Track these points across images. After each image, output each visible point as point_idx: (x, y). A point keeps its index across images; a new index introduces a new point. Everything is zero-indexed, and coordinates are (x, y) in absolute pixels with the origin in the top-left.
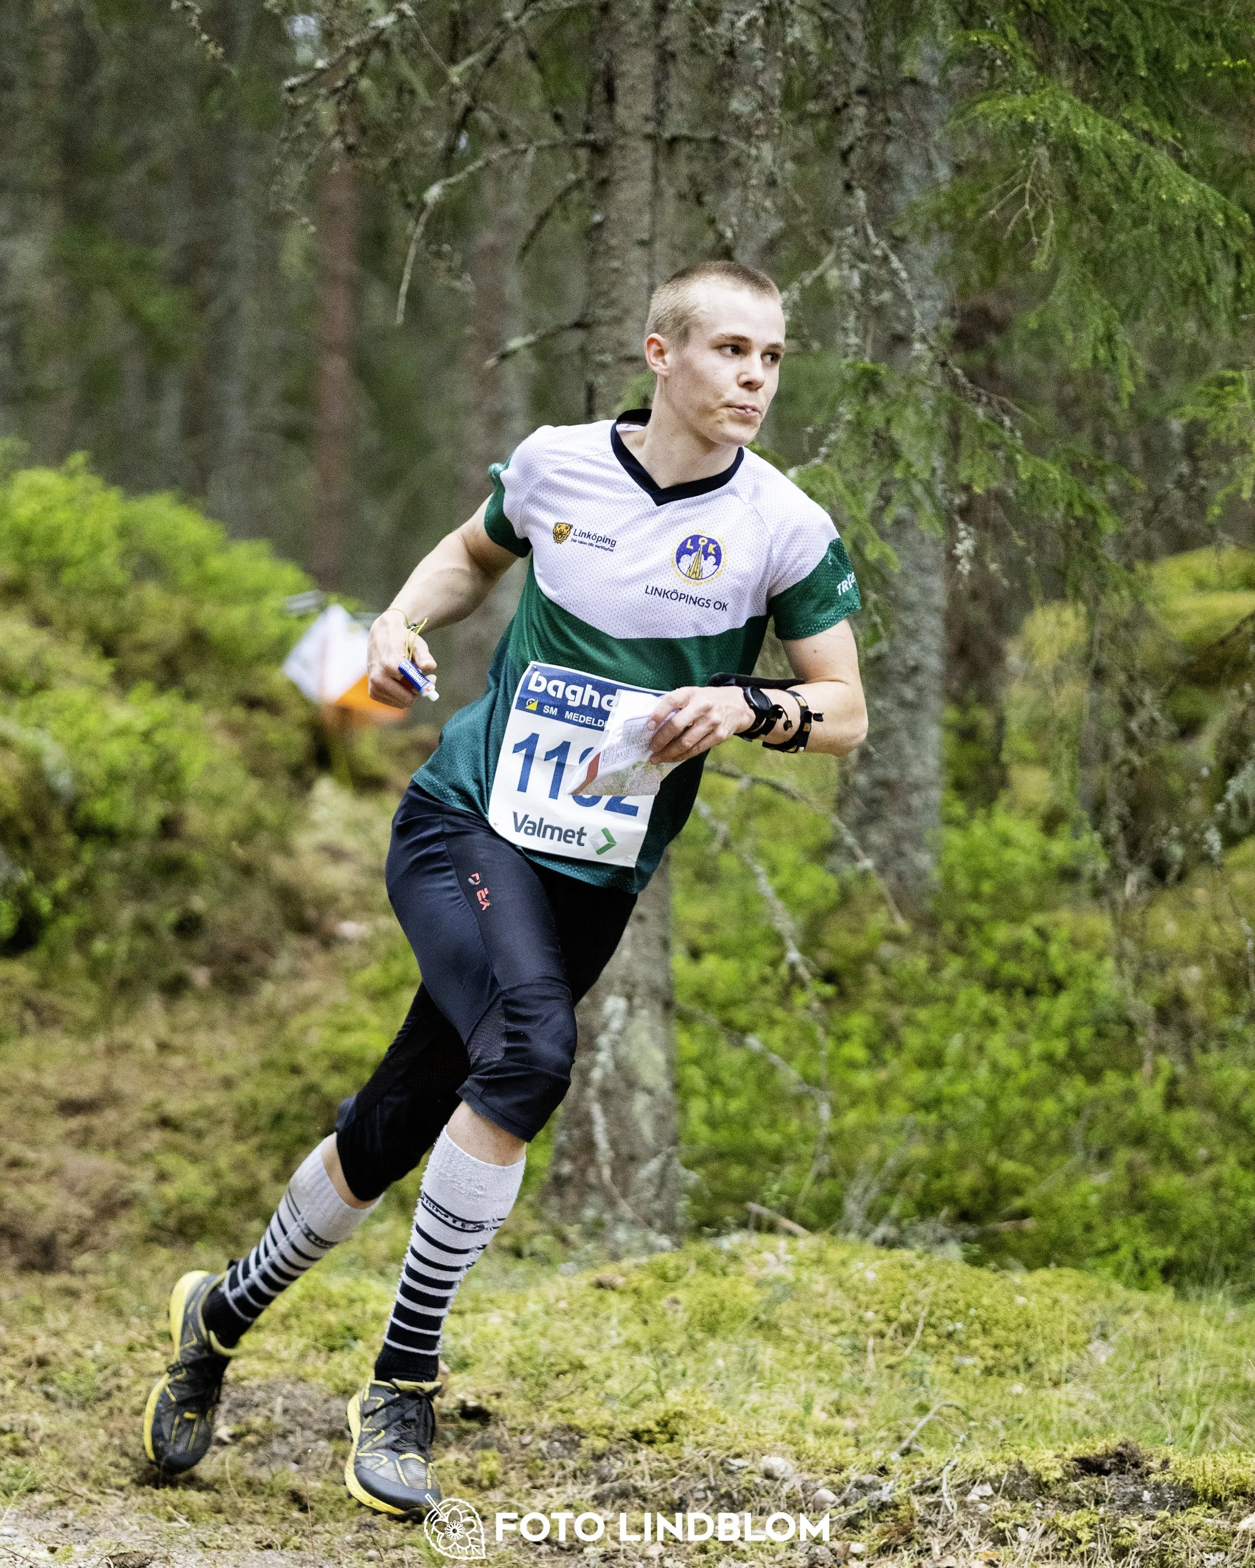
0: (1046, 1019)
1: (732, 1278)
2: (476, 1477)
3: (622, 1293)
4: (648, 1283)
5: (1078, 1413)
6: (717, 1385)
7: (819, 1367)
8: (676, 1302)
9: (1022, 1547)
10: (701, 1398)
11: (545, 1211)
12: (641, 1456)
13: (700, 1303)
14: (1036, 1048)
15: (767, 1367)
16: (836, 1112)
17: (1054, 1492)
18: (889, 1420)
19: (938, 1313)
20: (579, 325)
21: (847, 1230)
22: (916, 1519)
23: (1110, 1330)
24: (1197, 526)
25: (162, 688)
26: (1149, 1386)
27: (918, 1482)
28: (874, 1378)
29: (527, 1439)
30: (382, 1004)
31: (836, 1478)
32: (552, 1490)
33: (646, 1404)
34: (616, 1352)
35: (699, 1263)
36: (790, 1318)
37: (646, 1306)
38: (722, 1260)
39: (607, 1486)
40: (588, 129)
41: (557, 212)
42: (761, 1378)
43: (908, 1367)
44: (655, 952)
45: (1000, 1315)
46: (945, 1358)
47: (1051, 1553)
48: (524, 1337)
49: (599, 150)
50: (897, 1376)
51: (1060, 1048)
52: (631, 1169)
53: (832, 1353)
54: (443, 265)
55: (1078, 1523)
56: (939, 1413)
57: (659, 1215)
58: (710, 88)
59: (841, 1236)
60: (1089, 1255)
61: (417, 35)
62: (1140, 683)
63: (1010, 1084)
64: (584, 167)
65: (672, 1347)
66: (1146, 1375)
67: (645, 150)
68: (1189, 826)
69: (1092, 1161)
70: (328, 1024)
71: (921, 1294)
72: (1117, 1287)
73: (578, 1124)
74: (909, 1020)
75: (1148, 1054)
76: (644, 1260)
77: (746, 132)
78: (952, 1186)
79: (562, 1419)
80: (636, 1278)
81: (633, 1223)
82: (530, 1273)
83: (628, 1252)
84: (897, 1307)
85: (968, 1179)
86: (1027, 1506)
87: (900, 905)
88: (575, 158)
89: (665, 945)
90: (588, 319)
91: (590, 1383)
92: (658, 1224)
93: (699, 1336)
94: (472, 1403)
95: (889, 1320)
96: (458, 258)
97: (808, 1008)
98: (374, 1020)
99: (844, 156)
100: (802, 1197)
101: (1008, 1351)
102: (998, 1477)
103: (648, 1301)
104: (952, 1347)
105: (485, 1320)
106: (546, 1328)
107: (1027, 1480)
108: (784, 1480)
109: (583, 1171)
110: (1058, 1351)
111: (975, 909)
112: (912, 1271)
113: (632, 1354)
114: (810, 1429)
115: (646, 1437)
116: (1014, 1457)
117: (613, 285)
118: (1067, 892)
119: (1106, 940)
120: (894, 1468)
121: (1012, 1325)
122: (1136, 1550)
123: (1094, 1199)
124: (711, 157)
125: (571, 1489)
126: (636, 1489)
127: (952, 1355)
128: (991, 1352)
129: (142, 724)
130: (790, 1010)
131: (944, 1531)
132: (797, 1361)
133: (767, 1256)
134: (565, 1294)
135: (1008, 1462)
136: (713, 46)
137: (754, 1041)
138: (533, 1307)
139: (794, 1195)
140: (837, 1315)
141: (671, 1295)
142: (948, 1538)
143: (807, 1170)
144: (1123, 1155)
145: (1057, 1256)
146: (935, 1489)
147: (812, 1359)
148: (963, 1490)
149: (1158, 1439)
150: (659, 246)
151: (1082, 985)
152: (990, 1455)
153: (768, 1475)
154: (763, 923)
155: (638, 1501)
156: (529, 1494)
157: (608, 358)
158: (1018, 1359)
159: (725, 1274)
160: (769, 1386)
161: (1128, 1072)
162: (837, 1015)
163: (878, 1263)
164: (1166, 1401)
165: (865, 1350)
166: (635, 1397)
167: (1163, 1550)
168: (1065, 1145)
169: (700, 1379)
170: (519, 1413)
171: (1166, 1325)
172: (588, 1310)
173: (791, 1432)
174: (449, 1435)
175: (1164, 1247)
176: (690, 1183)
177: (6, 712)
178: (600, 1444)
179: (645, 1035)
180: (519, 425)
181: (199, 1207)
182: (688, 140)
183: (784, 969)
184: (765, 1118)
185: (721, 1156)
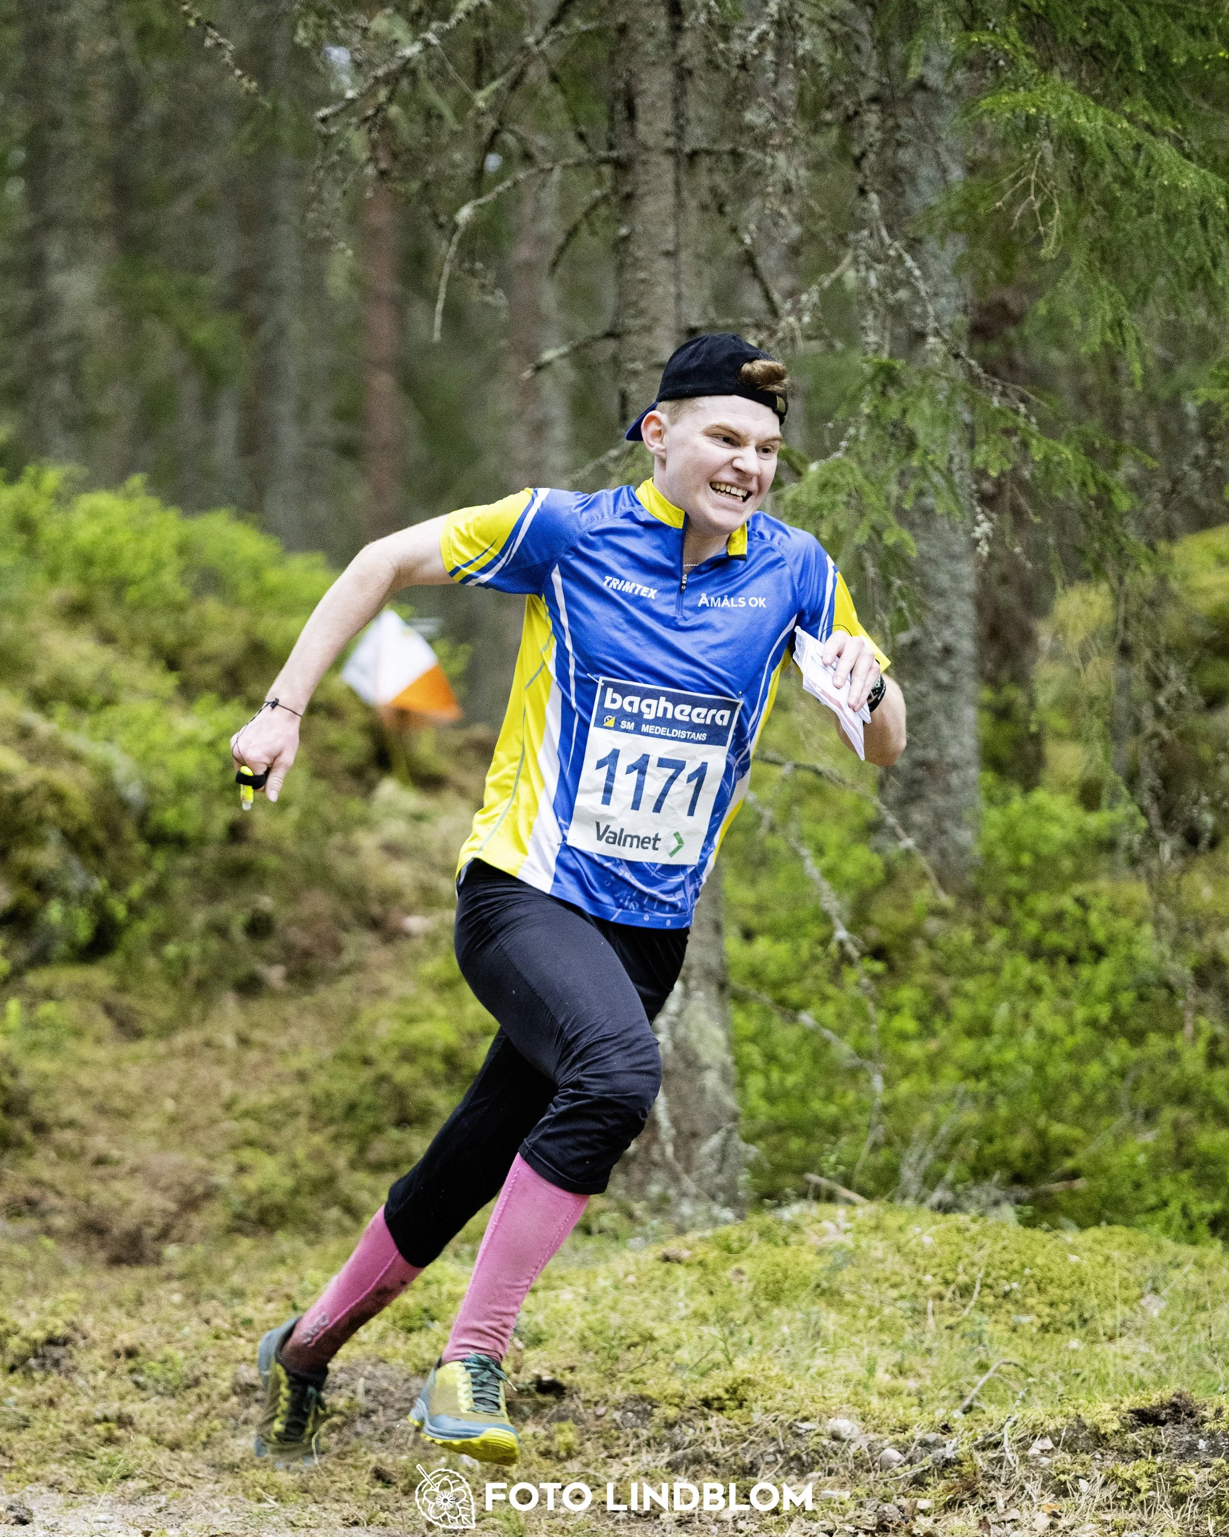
0: (1089, 985)
1: (794, 1247)
2: (554, 1449)
3: (688, 1265)
4: (713, 1255)
5: (1134, 1365)
6: (783, 1351)
7: (881, 1330)
8: (740, 1272)
9: (1084, 1498)
10: (767, 1364)
12: (711, 1423)
13: (764, 1273)
14: (1080, 1014)
15: (831, 1332)
16: (889, 1082)
17: (1112, 1444)
18: (950, 1380)
19: (994, 1274)
20: (610, 335)
21: (904, 1197)
22: (980, 1474)
23: (1160, 1284)
24: (1215, 504)
25: (225, 698)
26: (1201, 1337)
27: (980, 1439)
28: (935, 1338)
29: (601, 1410)
30: (447, 995)
31: (901, 1437)
32: (627, 1459)
33: (715, 1373)
34: (684, 1323)
35: (761, 1235)
36: (851, 1284)
37: (711, 1278)
38: (783, 1231)
39: (680, 1452)
40: (611, 147)
41: (584, 227)
42: (825, 1343)
43: (967, 1327)
44: (708, 934)
45: (1055, 1274)
46: (1003, 1317)
47: (1111, 1502)
48: (595, 1312)
49: (622, 166)
50: (957, 1336)
51: (1104, 1012)
52: (693, 1146)
53: (892, 1317)
54: (476, 282)
55: (1137, 1473)
56: (998, 1371)
57: (721, 1188)
58: (727, 103)
59: (898, 1203)
60: (1138, 1212)
61: (442, 62)
62: (1165, 658)
63: (1056, 1049)
64: (609, 184)
65: (738, 1315)
66: (1198, 1327)
67: (667, 164)
68: (1218, 795)
69: (1139, 1121)
70: (397, 1015)
71: (977, 1256)
72: (1167, 1242)
74: (956, 991)
75: (1189, 1015)
76: (708, 1233)
77: (762, 142)
78: (1004, 1151)
79: (634, 1390)
80: (701, 1251)
81: (697, 1197)
82: (599, 1250)
83: (693, 1225)
84: (954, 1270)
85: (1019, 1143)
86: (1087, 1457)
87: (942, 882)
88: (600, 174)
89: (719, 927)
90: (619, 330)
91: (661, 1355)
92: (721, 1197)
93: (764, 1304)
94: (546, 1377)
95: (947, 1283)
96: (491, 276)
97: (858, 984)
99: (857, 162)
100: (859, 1166)
101: (1064, 1308)
102: (1058, 1431)
103: (714, 1273)
104: (1010, 1307)
105: (557, 1296)
106: (616, 1302)
107: (1085, 1433)
108: (851, 1441)
109: (648, 1148)
110: (1111, 1306)
111: (1015, 882)
112: (967, 1235)
113: (700, 1324)
114: (874, 1391)
115: (716, 1404)
116: (1072, 1411)
117: (641, 295)
118: (1104, 861)
119: (1145, 907)
120: (957, 1426)
121: (1067, 1282)
122: (1194, 1497)
123: (1142, 1159)
124: (731, 168)
125: (646, 1457)
126: (708, 1455)
127: (1009, 1314)
128: (1047, 1310)
129: (207, 734)
130: (841, 987)
131: (1007, 1486)
132: (860, 1325)
133: (827, 1225)
134: (633, 1268)
135: (1067, 1416)
136: (727, 62)
137: (806, 1018)
138: (603, 1282)
139: (851, 1165)
140: (895, 1279)
141: (735, 1266)
142: (1012, 1492)
143: (863, 1140)
144: (1169, 1113)
145: (1108, 1214)
146: (997, 1445)
147: (874, 1322)
148: (1024, 1444)
149: (1212, 1388)
150: (685, 256)
151: (1122, 950)
152: (1049, 1409)
153: (835, 1437)
154: (810, 905)
155: (711, 1466)
156: (605, 1464)
157: (639, 366)
158: (1074, 1316)
159: (786, 1244)
160: (832, 1351)
161: (1170, 1033)
162: (887, 989)
163: (934, 1228)
164: (1219, 1350)
165: (925, 1313)
166: (704, 1365)
167: (1220, 1496)
168: (1112, 1106)
169: (766, 1346)
170: (593, 1385)
171: (1216, 1277)
172: (656, 1283)
173: (856, 1394)
174: (526, 1409)
175: (1212, 1201)
176: (751, 1157)
177: (76, 727)
178: (672, 1413)
179: (702, 1017)
180: (560, 432)
181: (279, 1197)
182: (708, 153)
183: (833, 947)
184: (821, 1091)
185: (780, 1129)
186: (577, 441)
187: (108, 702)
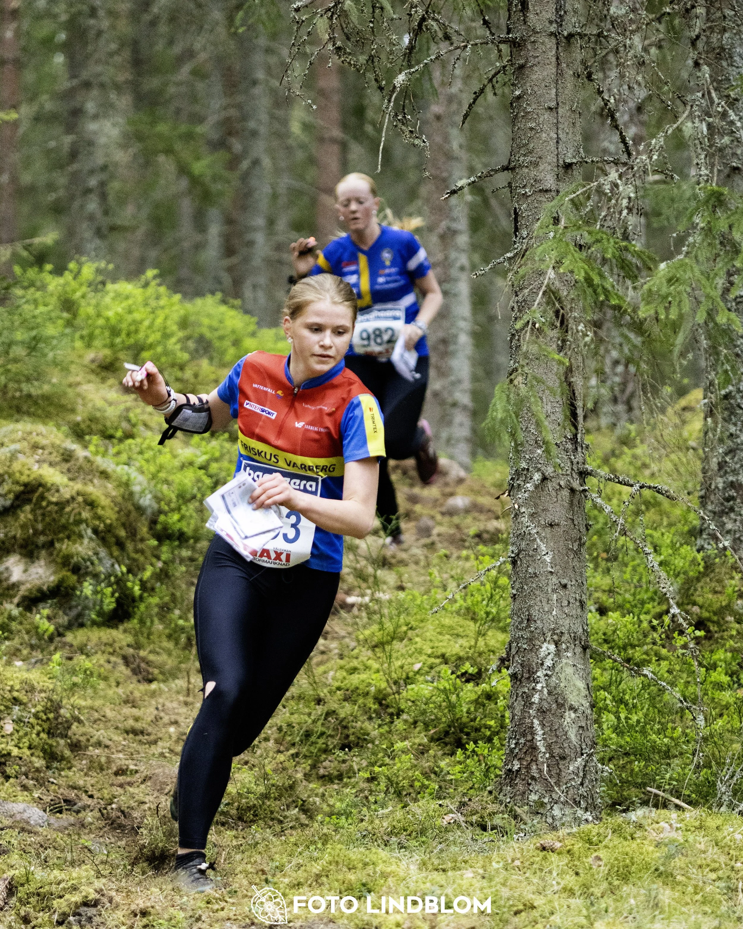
1: (639, 841)
3: (560, 854)
4: (578, 846)
6: (630, 918)
7: (703, 903)
8: (598, 859)
11: (501, 797)
13: (616, 859)
15: (666, 904)
16: (709, 720)
20: (506, 168)
21: (720, 805)
34: (557, 896)
35: (614, 832)
37: (577, 863)
38: (630, 829)
40: (509, 31)
41: (488, 90)
42: (662, 912)
44: (575, 610)
48: (490, 887)
49: (516, 45)
52: (563, 766)
53: (713, 893)
65: (597, 891)
67: (550, 44)
70: (341, 668)
73: (524, 735)
76: (575, 830)
83: (563, 824)
89: (582, 605)
90: (512, 165)
91: (540, 920)
92: (584, 804)
93: (616, 883)
97: (685, 646)
98: (376, 666)
99: (694, 42)
100: (686, 782)
103: (579, 859)
105: (462, 876)
106: (506, 880)
109: (528, 767)
113: (569, 897)
132: (687, 899)
133: (662, 824)
134: (519, 855)
137: (647, 672)
139: (680, 781)
141: (595, 854)
147: (698, 897)
150: (563, 111)
154: (652, 589)
159: (633, 839)
160: (668, 918)
165: (736, 890)
169: (618, 914)
176: (605, 774)
177: (105, 454)
179: (570, 670)
180: (463, 240)
181: (253, 800)
182: (580, 35)
183: (667, 619)
184: (657, 726)
185: (627, 754)
186: (474, 247)
187: (129, 435)
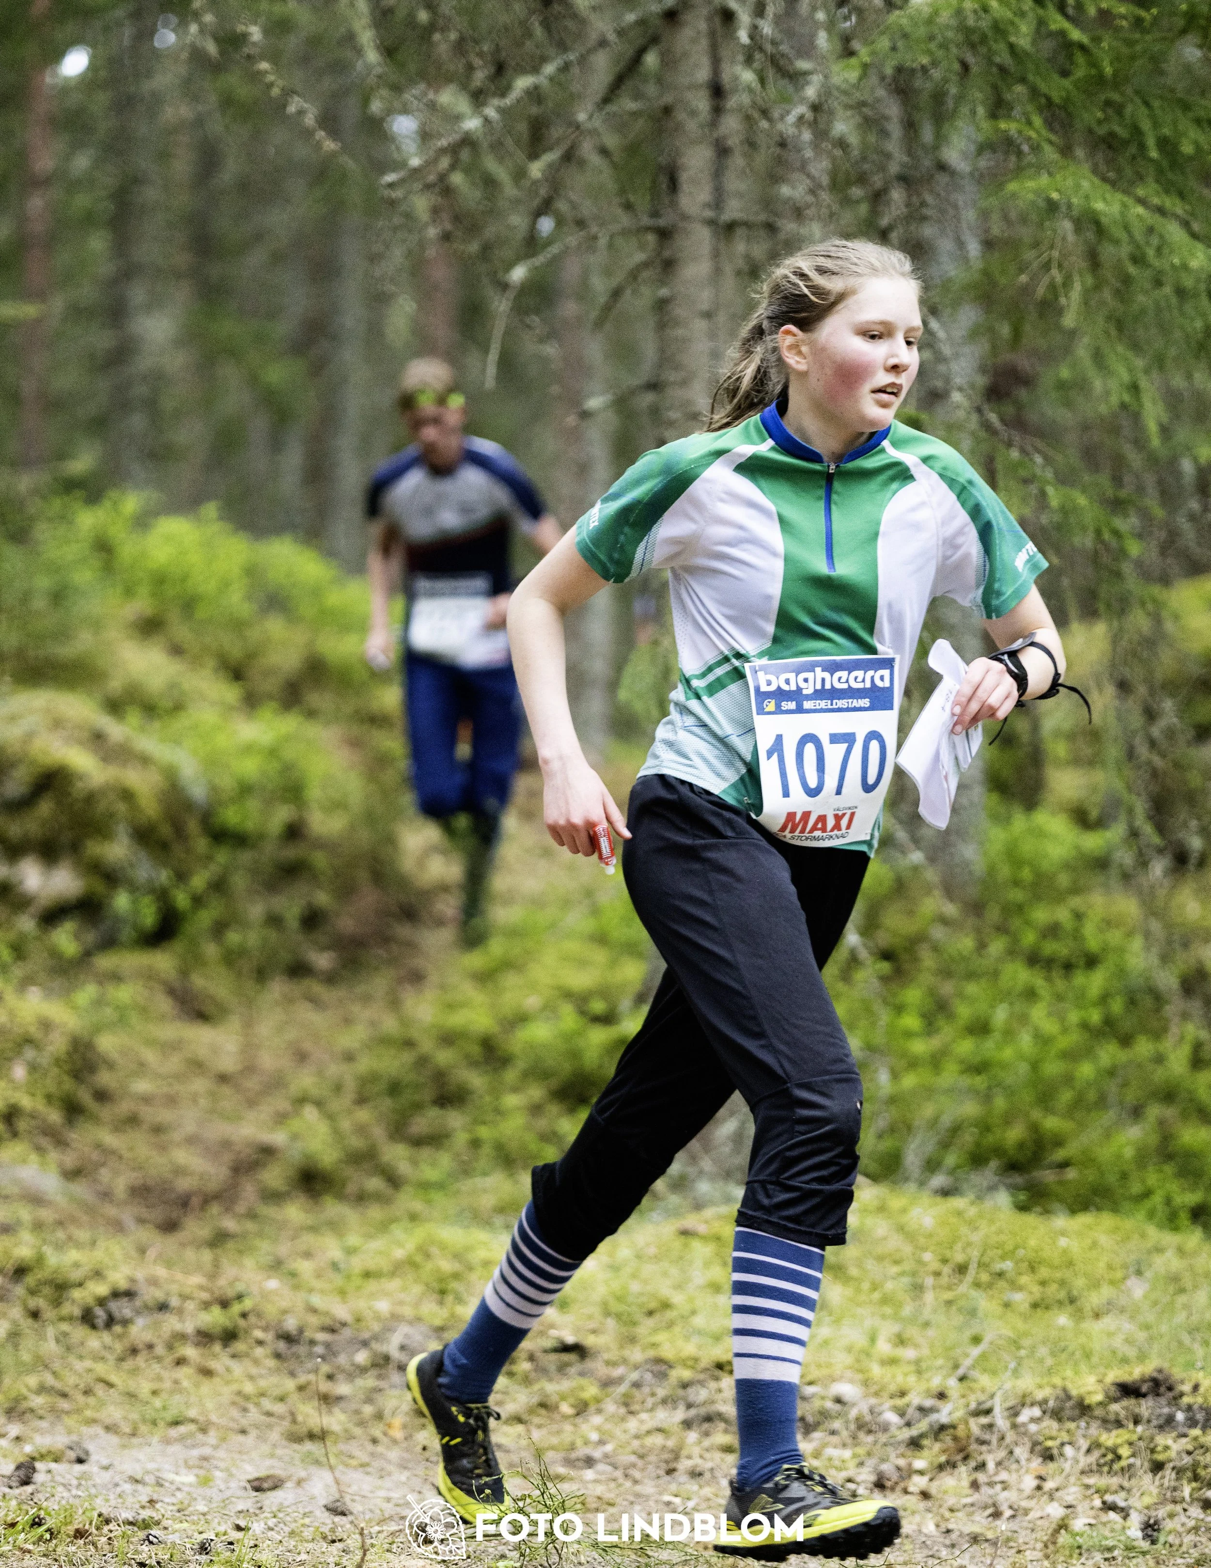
0: (1083, 990)
3: (704, 1238)
5: (1118, 1342)
7: (883, 1303)
9: (1069, 1463)
12: (723, 1385)
14: (1074, 1017)
17: (1096, 1414)
18: (946, 1350)
19: (990, 1254)
21: (907, 1180)
22: (972, 1439)
23: (1145, 1267)
25: (285, 707)
26: (1180, 1317)
27: (973, 1406)
28: (932, 1312)
29: (621, 1371)
31: (900, 1402)
32: (644, 1416)
34: (700, 1292)
36: (856, 1258)
39: (694, 1411)
43: (962, 1303)
45: (1046, 1255)
46: (996, 1294)
47: (1095, 1467)
50: (954, 1311)
51: (1096, 1016)
53: (894, 1290)
54: (530, 333)
55: (1119, 1441)
56: (991, 1343)
57: (739, 1168)
58: (767, 177)
59: (900, 1185)
60: (1125, 1200)
62: (1160, 692)
63: (1051, 1049)
64: (652, 249)
66: (1179, 1307)
68: (1206, 819)
69: (1126, 1116)
71: (974, 1237)
72: (1151, 1229)
74: (959, 994)
75: (1175, 1022)
76: (724, 1208)
77: (797, 214)
78: (1001, 1140)
79: (651, 1353)
80: (716, 1226)
81: (713, 1176)
83: (711, 1203)
84: (952, 1249)
85: (1014, 1133)
86: (1072, 1425)
87: (948, 893)
88: (643, 241)
91: (677, 1320)
92: (737, 1176)
94: (570, 1339)
95: (945, 1261)
96: (544, 328)
97: (867, 983)
101: (1054, 1286)
102: (1045, 1401)
104: (1002, 1284)
106: (637, 1271)
107: (1071, 1403)
108: (854, 1405)
110: (1098, 1286)
111: (1015, 895)
112: (966, 1217)
114: (876, 1358)
116: (1059, 1382)
117: (679, 351)
118: (1098, 877)
119: (1135, 920)
120: (951, 1393)
121: (1057, 1262)
122: (1171, 1465)
123: (1129, 1151)
124: (766, 237)
125: (661, 1413)
127: (1003, 1291)
128: (1038, 1288)
129: (269, 741)
131: (999, 1450)
132: (863, 1297)
134: (654, 1240)
135: (1054, 1387)
136: (767, 140)
138: (624, 1252)
142: (1002, 1455)
143: (869, 1127)
144: (1154, 1111)
145: (1095, 1201)
146: (988, 1412)
147: (876, 1296)
148: (1014, 1412)
149: (1190, 1365)
150: (721, 317)
151: (1114, 959)
152: (1038, 1380)
153: (838, 1400)
155: (722, 1425)
156: (623, 1419)
158: (1062, 1295)
161: (1156, 1036)
162: (894, 990)
163: (935, 1209)
164: (1197, 1330)
167: (1196, 1464)
168: (1102, 1102)
170: (613, 1347)
171: (1195, 1262)
172: (674, 1254)
173: (858, 1361)
174: (551, 1367)
175: (1193, 1191)
177: (145, 731)
178: (686, 1374)
182: (747, 225)
187: (178, 707)
